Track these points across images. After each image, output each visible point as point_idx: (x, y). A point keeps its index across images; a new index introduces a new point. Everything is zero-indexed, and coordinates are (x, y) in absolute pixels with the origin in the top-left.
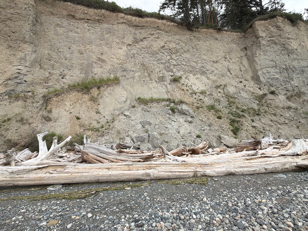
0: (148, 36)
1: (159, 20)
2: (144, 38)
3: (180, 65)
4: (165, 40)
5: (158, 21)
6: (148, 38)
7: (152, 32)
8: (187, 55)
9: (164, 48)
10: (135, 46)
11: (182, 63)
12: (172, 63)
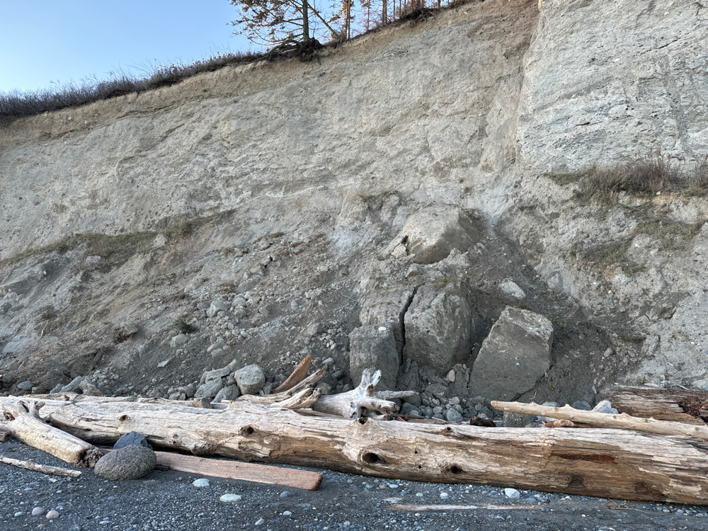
0: (179, 124)
1: (211, 73)
2: (171, 131)
3: (246, 174)
4: (214, 118)
5: (209, 75)
6: (180, 126)
7: (189, 110)
8: (277, 140)
9: (209, 142)
10: (145, 156)
11: (255, 167)
12: (224, 175)
